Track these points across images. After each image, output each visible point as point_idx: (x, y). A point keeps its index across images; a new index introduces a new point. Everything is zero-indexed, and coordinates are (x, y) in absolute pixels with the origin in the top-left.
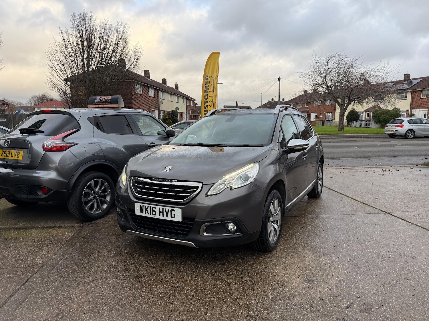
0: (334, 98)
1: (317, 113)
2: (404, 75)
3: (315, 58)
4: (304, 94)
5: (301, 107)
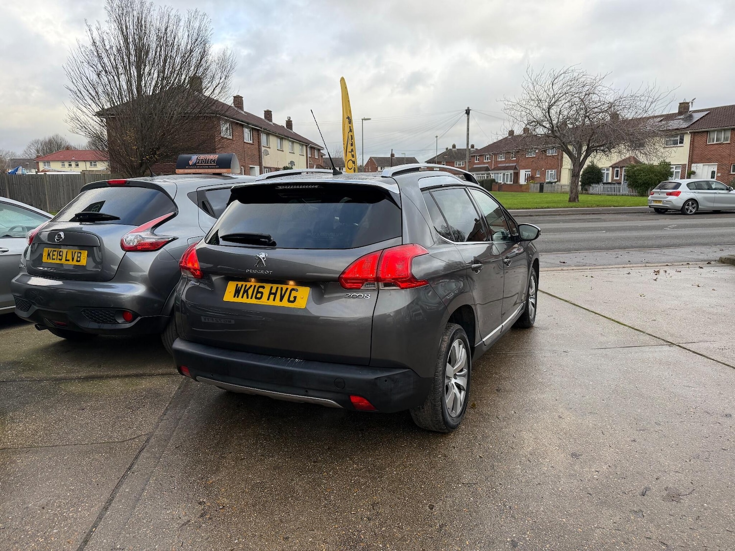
0: (564, 146)
1: (530, 170)
2: (679, 105)
3: (530, 76)
4: (509, 137)
5: (503, 160)
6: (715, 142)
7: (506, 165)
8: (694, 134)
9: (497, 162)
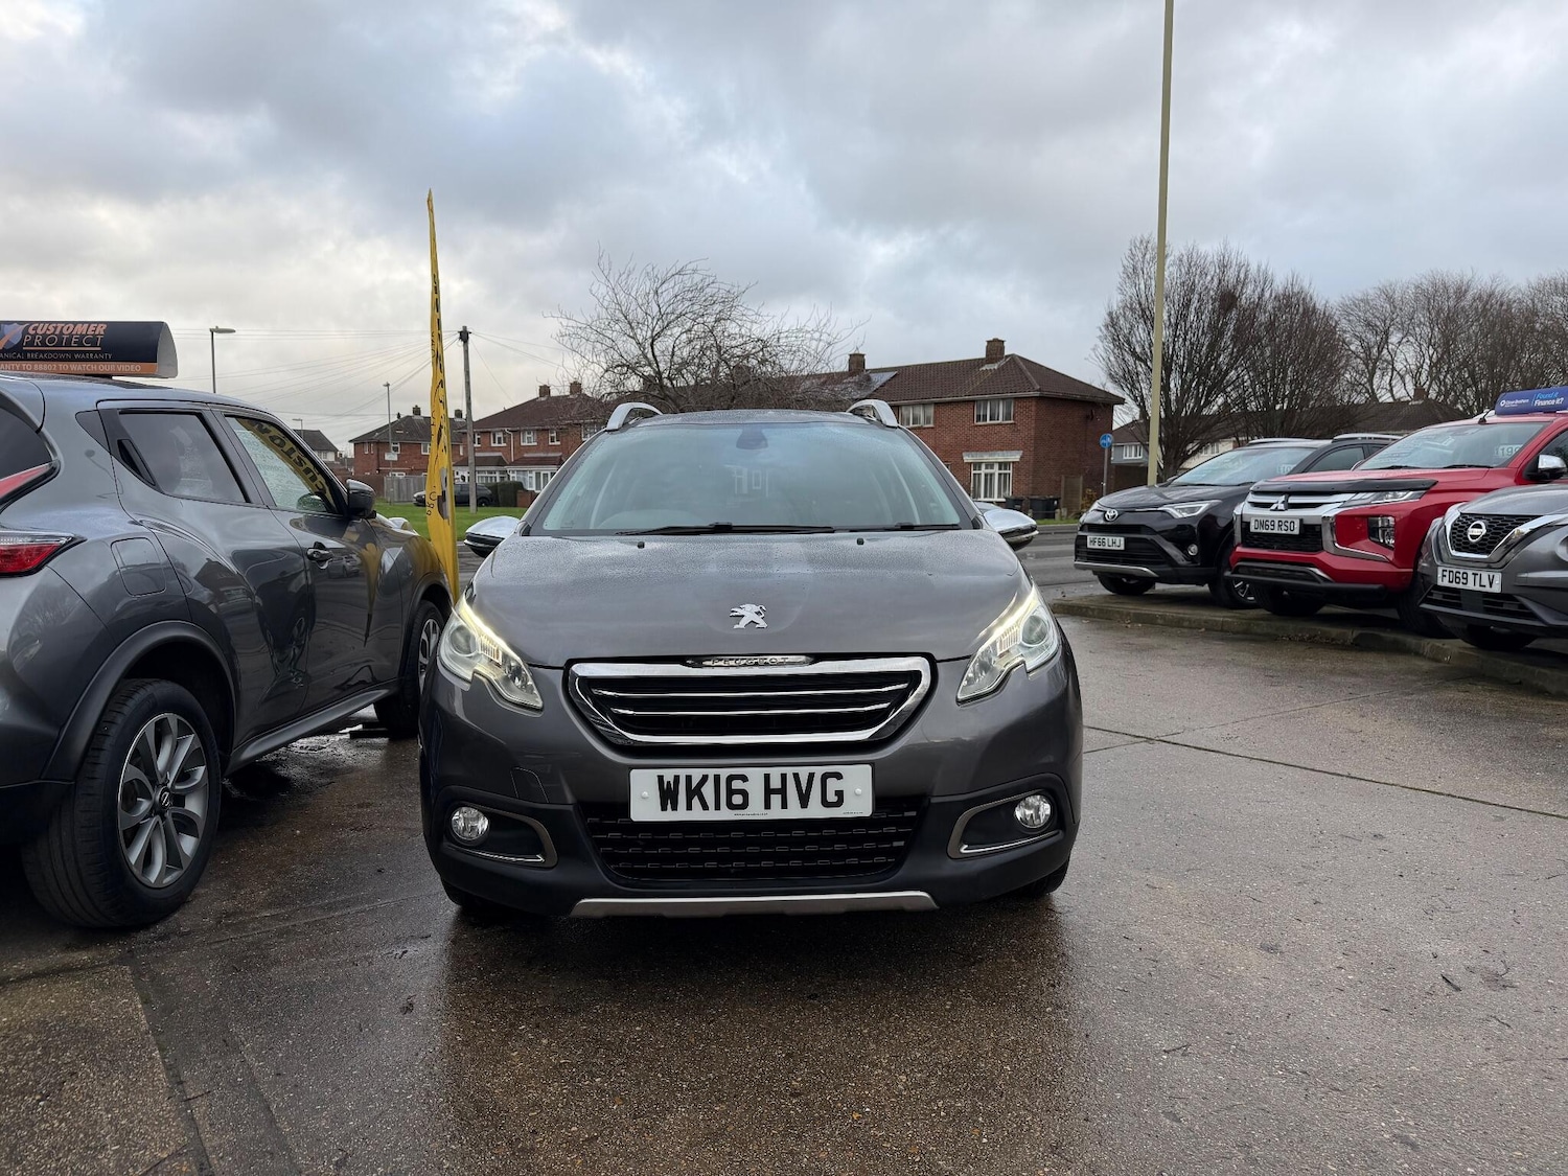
5: (533, 444)
6: (911, 425)
7: (542, 455)
9: (519, 448)
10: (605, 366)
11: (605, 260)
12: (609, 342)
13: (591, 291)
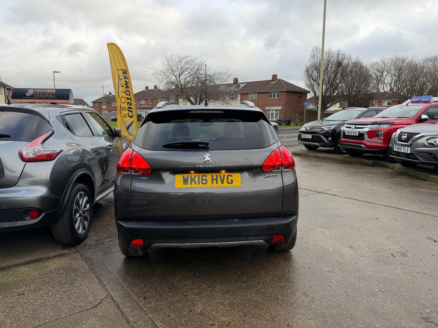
0: (188, 97)
2: (234, 79)
4: (146, 90)
5: (144, 103)
6: (251, 99)
7: (147, 106)
8: (242, 94)
9: (140, 104)
10: (166, 83)
11: (165, 52)
12: (167, 76)
13: (161, 61)
